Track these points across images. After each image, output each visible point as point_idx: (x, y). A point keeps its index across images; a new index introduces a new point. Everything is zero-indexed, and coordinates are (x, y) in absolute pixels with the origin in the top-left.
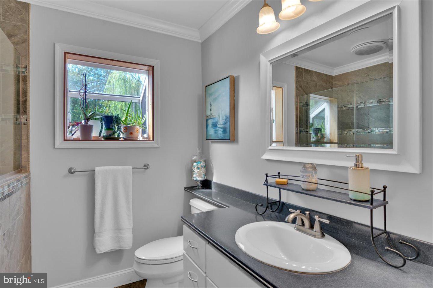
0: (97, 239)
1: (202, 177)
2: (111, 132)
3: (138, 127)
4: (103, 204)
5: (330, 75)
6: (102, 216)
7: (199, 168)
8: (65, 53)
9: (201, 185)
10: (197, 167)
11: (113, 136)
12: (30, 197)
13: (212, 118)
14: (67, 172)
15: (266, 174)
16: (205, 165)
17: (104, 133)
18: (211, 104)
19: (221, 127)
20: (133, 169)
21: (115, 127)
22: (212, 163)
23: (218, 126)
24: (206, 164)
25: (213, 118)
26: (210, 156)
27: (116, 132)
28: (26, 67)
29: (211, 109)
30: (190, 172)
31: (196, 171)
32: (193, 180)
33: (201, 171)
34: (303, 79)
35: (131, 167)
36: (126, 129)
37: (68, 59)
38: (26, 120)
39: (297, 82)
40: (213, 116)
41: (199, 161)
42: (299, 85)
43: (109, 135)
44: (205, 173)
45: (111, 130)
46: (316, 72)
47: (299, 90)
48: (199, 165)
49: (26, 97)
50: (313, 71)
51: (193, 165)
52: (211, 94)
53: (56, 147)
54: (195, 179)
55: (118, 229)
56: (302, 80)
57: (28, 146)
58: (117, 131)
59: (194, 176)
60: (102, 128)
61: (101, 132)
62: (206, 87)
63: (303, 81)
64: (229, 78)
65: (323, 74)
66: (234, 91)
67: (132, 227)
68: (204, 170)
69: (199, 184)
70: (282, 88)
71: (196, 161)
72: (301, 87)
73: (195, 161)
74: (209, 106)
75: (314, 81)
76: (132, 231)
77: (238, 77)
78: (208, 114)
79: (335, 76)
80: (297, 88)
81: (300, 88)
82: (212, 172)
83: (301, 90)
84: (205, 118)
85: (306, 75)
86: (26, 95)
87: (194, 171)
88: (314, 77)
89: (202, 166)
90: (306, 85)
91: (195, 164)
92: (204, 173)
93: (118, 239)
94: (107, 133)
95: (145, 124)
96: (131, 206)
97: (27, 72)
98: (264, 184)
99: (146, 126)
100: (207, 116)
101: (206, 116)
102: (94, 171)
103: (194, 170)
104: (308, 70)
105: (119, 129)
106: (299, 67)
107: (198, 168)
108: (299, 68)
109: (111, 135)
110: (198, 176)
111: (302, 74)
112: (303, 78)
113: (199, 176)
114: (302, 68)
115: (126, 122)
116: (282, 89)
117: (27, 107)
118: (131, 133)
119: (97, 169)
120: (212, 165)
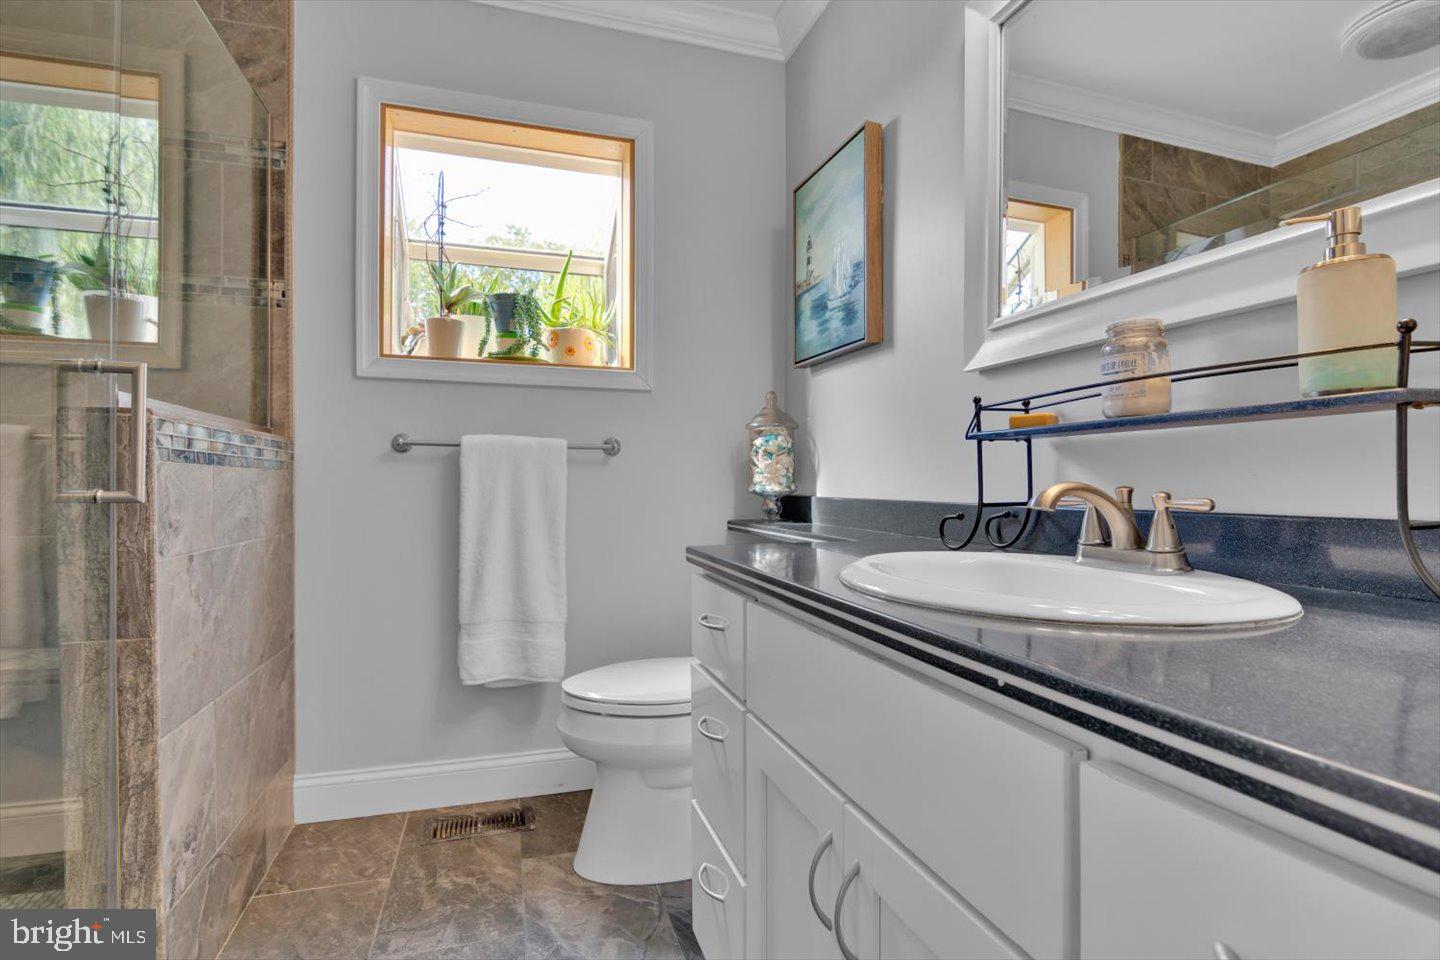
0: (464, 641)
1: (780, 484)
2: (510, 342)
3: (592, 334)
4: (482, 542)
5: (1257, 167)
6: (478, 579)
7: (771, 454)
8: (384, 106)
9: (779, 508)
10: (765, 451)
11: (518, 355)
12: (292, 509)
13: (811, 288)
14: (389, 447)
15: (977, 401)
16: (790, 445)
17: (493, 346)
18: (809, 243)
19: (840, 304)
20: (569, 448)
21: (521, 328)
22: (812, 438)
23: (831, 305)
24: (793, 444)
25: (817, 285)
26: (809, 419)
27: (524, 342)
28: (284, 147)
29: (808, 259)
30: (746, 471)
31: (761, 463)
32: (754, 492)
33: (777, 463)
34: (1149, 179)
35: (564, 443)
36: (557, 337)
37: (396, 132)
38: (284, 295)
39: (1128, 188)
40: (815, 278)
41: (771, 434)
42: (1136, 203)
43: (505, 350)
44: (791, 471)
45: (511, 336)
46: (1203, 157)
47: (1136, 218)
48: (772, 446)
49: (283, 230)
50: (1188, 150)
51: (752, 445)
52: (811, 210)
53: (359, 373)
54: (758, 488)
55: (523, 619)
56: (1147, 182)
57: (288, 368)
58: (529, 341)
59: (757, 478)
60: (488, 331)
61: (484, 343)
62: (796, 191)
63: (1148, 184)
64: (863, 133)
65: (1230, 160)
66: (882, 177)
67: (563, 618)
68: (786, 460)
69: (772, 506)
70: (1071, 210)
71: (762, 431)
72: (1142, 206)
73: (760, 433)
74: (805, 249)
75: (1194, 187)
76: (563, 630)
77: (894, 125)
78: (801, 276)
79: (1280, 166)
80: (1125, 209)
81: (1138, 211)
82: (813, 466)
83: (1143, 218)
84: (793, 292)
85: (1162, 163)
86: (283, 225)
87: (755, 465)
88: (1195, 170)
89: (780, 448)
90: (1161, 199)
91: (758, 442)
92: (787, 470)
93: (524, 651)
94: (500, 345)
95: (611, 328)
96: (563, 555)
97: (285, 162)
98: (967, 438)
99: (615, 333)
100: (800, 286)
101: (796, 287)
102: (458, 445)
103: (756, 462)
104: (1169, 146)
105: (535, 335)
106: (1138, 138)
107: (768, 454)
108: (1136, 139)
109: (510, 351)
110: (769, 480)
111: (1148, 163)
112: (1149, 174)
113: (771, 480)
114: (1146, 141)
115: (557, 318)
116: (1069, 213)
117: (286, 258)
118: (570, 351)
119: (467, 440)
120: (812, 445)
